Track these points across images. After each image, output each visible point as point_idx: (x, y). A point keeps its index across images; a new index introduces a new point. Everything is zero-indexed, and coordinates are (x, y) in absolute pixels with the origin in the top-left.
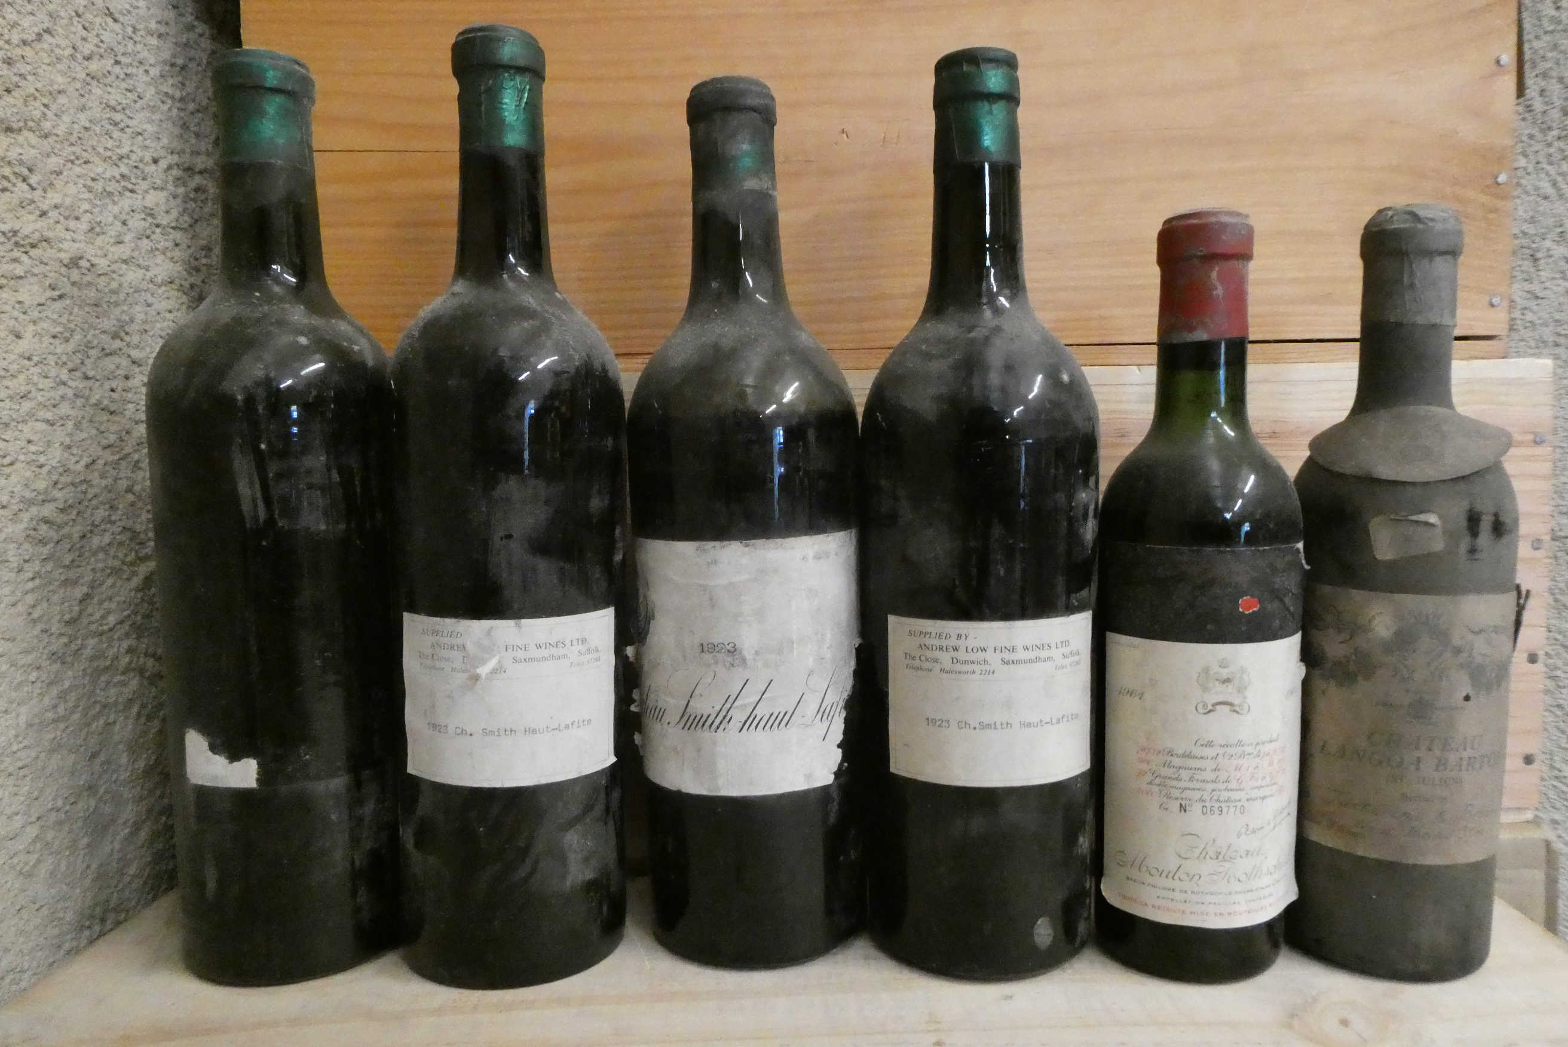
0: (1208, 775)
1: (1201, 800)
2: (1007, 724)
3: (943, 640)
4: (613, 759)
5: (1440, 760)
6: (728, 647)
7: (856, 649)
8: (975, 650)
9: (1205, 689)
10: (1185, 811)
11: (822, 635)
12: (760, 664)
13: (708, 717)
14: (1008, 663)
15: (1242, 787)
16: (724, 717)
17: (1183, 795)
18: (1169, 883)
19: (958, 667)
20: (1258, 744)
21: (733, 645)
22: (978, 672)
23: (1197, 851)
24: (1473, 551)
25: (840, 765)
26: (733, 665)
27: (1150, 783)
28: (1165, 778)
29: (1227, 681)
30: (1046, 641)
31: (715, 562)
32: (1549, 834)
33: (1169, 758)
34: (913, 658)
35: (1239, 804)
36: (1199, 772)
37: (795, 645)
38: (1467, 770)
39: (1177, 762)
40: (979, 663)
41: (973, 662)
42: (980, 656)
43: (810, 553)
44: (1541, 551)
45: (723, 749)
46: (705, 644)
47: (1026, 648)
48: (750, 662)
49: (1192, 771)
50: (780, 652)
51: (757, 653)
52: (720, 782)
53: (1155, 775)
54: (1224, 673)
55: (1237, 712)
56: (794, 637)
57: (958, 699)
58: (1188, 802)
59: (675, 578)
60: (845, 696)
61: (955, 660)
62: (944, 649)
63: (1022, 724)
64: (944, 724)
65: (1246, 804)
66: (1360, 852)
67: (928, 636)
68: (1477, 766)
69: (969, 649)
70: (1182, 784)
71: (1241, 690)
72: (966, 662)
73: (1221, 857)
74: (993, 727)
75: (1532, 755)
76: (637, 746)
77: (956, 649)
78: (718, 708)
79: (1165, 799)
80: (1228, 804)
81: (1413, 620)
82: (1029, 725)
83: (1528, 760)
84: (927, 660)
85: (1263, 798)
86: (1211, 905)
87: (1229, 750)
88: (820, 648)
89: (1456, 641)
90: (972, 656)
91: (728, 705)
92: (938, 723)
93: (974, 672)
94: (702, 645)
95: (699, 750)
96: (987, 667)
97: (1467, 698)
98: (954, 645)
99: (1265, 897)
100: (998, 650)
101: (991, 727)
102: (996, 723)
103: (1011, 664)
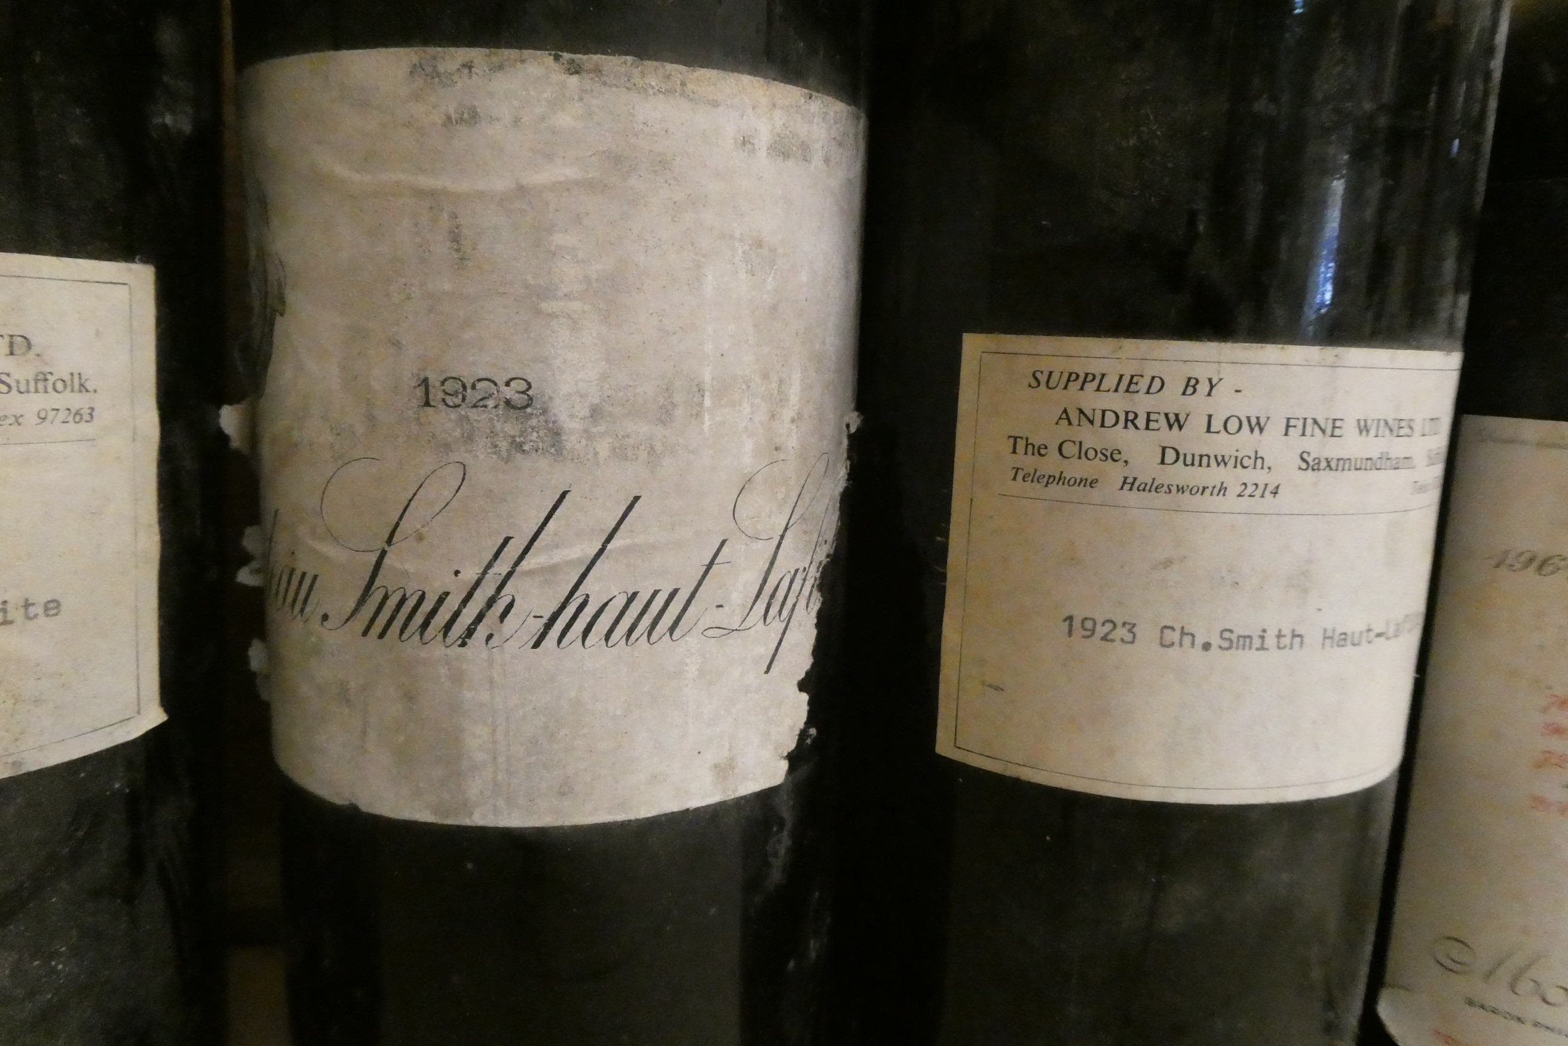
2: (1294, 636)
3: (1141, 395)
4: (154, 716)
6: (509, 393)
7: (850, 437)
8: (1233, 425)
11: (781, 381)
12: (604, 448)
13: (441, 601)
14: (1315, 465)
16: (491, 602)
19: (1179, 474)
21: (523, 386)
22: (1234, 489)
25: (803, 735)
26: (519, 447)
31: (471, 117)
34: (1040, 451)
37: (707, 402)
40: (1239, 463)
41: (1222, 461)
42: (1245, 442)
43: (764, 133)
45: (485, 696)
46: (434, 379)
47: (1363, 428)
48: (572, 442)
50: (665, 415)
51: (595, 413)
52: (474, 788)
56: (707, 376)
57: (1168, 563)
59: (341, 170)
60: (822, 555)
61: (1170, 455)
62: (1141, 422)
63: (1328, 637)
64: (1121, 632)
67: (1091, 387)
69: (1216, 425)
72: (1202, 460)
74: (1257, 643)
76: (253, 675)
77: (1176, 422)
78: (470, 574)
82: (1343, 639)
84: (1082, 453)
88: (773, 417)
90: (1222, 444)
91: (502, 568)
92: (1101, 631)
93: (1223, 490)
94: (425, 381)
95: (410, 697)
96: (1260, 476)
98: (1172, 410)
100: (1295, 426)
101: (1251, 643)
102: (1264, 631)
103: (1324, 470)
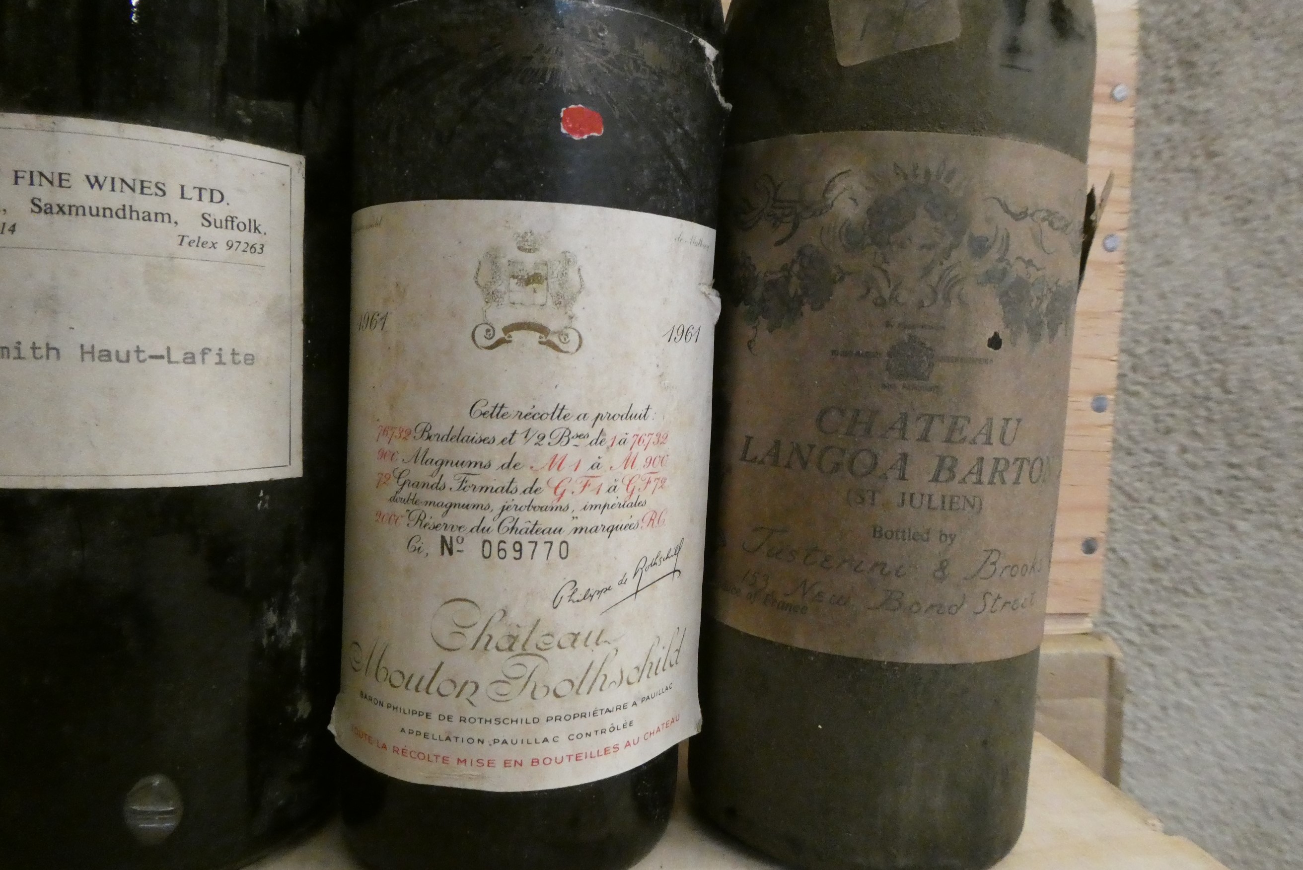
0: (496, 477)
1: (481, 529)
2: (49, 348)
5: (942, 459)
9: (491, 296)
10: (451, 552)
14: (48, 210)
15: (563, 502)
17: (448, 520)
18: (421, 701)
20: (599, 417)
23: (471, 635)
24: (1013, 49)
27: (394, 499)
28: (416, 485)
29: (533, 279)
30: (152, 176)
32: (1111, 648)
33: (425, 444)
35: (557, 539)
36: (477, 470)
38: (991, 482)
39: (438, 450)
44: (1115, 253)
47: (95, 182)
49: (465, 469)
53: (402, 481)
54: (529, 262)
55: (555, 347)
58: (456, 534)
63: (87, 352)
65: (572, 539)
66: (799, 641)
68: (1010, 477)
70: (447, 497)
71: (563, 301)
73: (517, 647)
74: (13, 353)
75: (1093, 540)
79: (416, 530)
80: (534, 537)
81: (899, 183)
82: (106, 355)
83: (1089, 547)
85: (611, 530)
86: (498, 745)
87: (536, 425)
89: (979, 228)
97: (995, 342)
99: (613, 729)
100: (23, 177)
101: (8, 352)
102: (19, 343)
103: (58, 213)
